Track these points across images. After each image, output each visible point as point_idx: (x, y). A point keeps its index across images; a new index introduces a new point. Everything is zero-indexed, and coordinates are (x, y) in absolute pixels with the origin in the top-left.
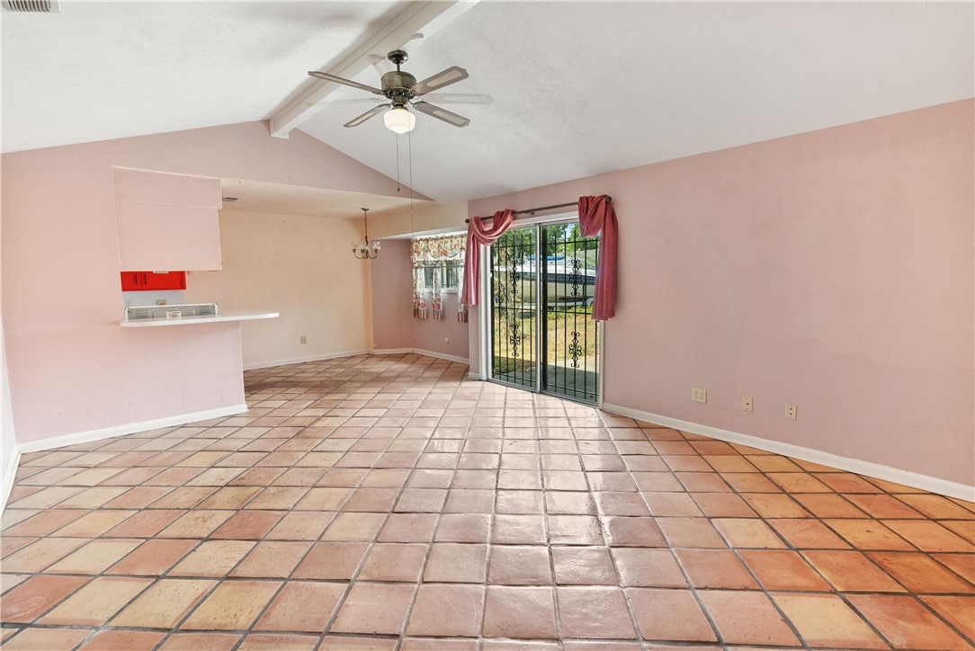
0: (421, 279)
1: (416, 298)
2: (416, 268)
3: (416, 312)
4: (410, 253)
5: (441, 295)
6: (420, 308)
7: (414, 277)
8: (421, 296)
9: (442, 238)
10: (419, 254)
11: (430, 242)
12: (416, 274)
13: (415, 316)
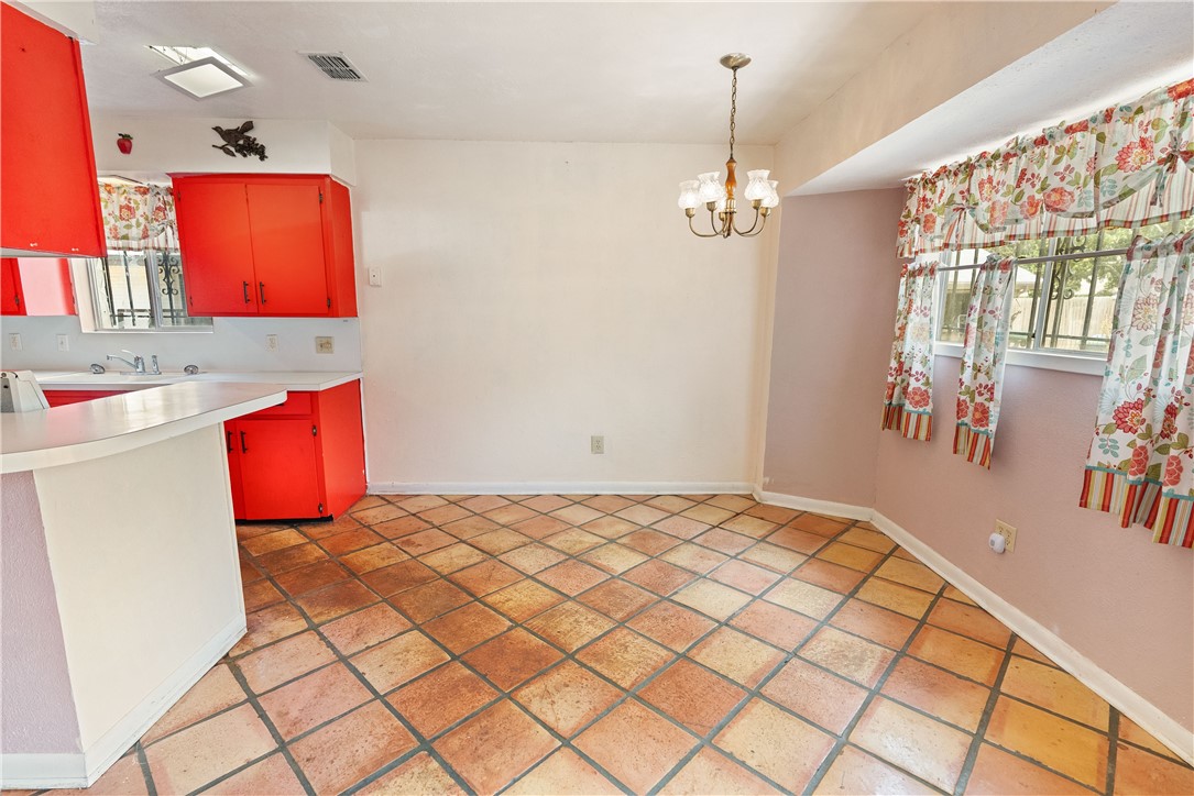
0: (925, 311)
1: (900, 370)
2: (913, 274)
3: (893, 416)
4: (901, 228)
5: (1001, 375)
6: (908, 407)
7: (901, 306)
8: (917, 367)
9: (1041, 141)
10: (928, 224)
11: (981, 174)
12: (910, 292)
13: (888, 423)
